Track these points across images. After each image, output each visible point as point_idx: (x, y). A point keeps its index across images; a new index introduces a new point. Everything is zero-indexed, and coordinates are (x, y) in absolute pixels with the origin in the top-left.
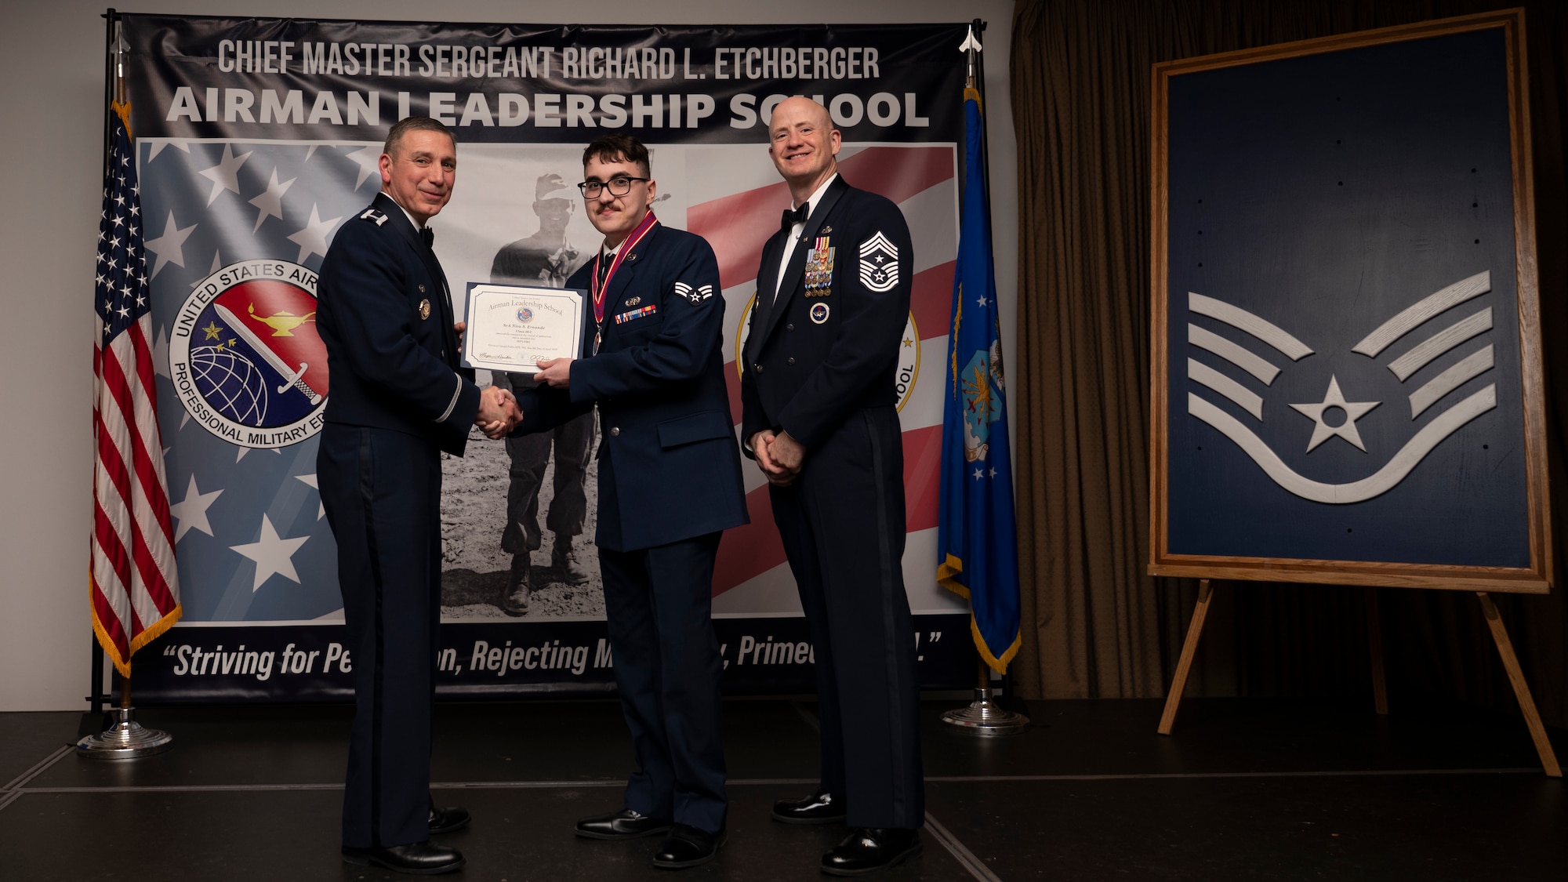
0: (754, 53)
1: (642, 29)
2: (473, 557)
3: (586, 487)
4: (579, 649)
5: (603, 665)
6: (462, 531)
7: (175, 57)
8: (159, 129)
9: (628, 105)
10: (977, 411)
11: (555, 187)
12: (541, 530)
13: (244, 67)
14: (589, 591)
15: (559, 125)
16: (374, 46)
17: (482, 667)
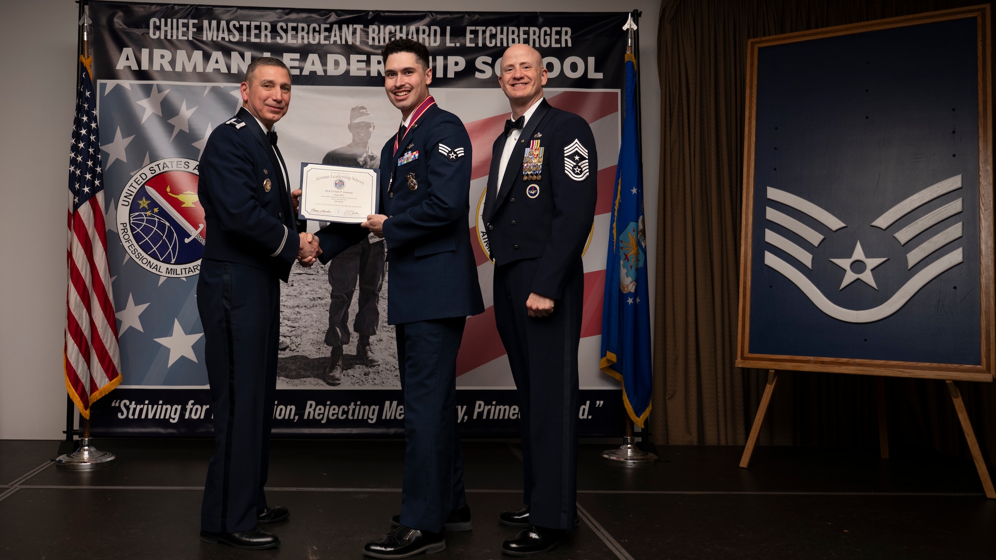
0: (491, 30)
1: (420, 14)
2: (307, 348)
3: (379, 305)
4: (373, 407)
5: (388, 418)
6: (300, 331)
7: (122, 28)
8: (112, 74)
10: (630, 260)
11: (362, 114)
12: (350, 332)
13: (166, 35)
14: (380, 370)
16: (248, 23)
17: (311, 417)
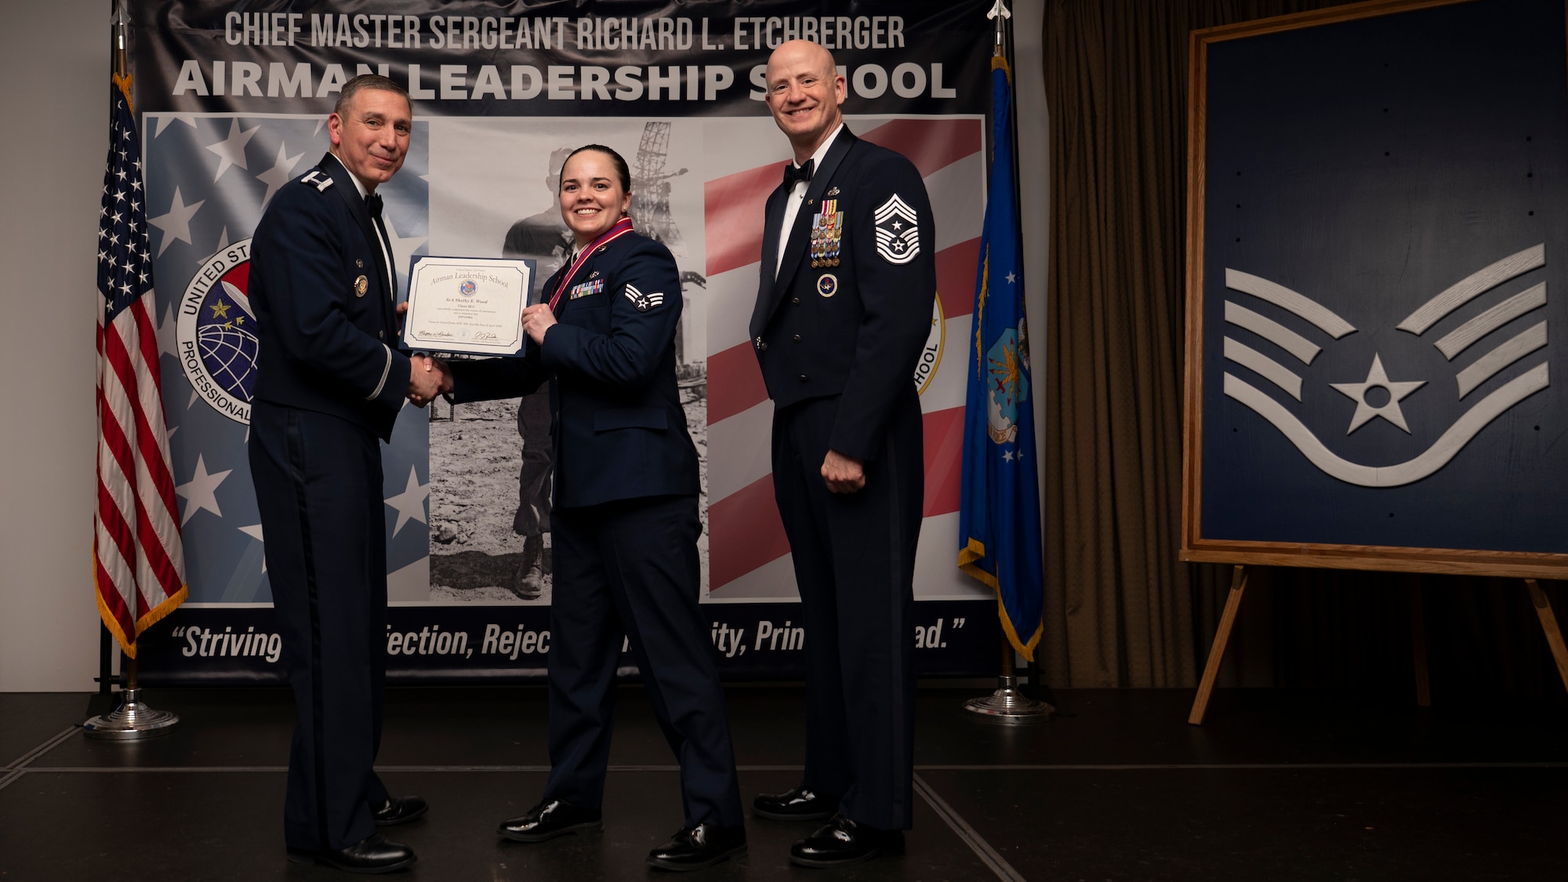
0: (774, 23)
2: (484, 539)
6: (473, 512)
7: (182, 29)
8: (166, 103)
9: (644, 77)
10: (1006, 389)
13: (252, 39)
15: (573, 98)
16: (384, 17)
17: (493, 651)
